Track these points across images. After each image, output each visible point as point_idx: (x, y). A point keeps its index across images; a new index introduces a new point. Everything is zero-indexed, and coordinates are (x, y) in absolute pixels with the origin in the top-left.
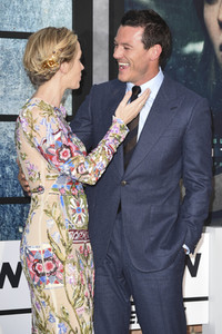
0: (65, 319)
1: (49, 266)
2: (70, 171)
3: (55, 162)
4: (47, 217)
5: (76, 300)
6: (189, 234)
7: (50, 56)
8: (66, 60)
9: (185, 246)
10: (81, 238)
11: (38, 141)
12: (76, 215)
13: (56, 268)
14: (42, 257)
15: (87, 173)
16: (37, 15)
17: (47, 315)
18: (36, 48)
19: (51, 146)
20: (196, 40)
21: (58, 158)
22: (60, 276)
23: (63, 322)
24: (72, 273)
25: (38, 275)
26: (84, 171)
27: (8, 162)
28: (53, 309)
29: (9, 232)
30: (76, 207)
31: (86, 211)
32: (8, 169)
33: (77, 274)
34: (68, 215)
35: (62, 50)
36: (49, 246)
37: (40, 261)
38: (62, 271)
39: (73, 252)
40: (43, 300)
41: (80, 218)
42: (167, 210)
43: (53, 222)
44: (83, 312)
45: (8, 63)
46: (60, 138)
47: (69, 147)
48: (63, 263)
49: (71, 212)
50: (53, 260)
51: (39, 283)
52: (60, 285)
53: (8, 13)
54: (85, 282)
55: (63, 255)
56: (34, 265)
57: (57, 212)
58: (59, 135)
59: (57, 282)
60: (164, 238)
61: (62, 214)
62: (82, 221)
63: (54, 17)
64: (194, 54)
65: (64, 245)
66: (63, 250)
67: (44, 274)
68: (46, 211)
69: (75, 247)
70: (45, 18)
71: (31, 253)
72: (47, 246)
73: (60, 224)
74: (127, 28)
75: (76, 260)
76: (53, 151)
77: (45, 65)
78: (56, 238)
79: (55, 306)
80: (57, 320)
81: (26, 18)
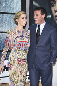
0: (11, 78)
6: (53, 60)
9: (52, 62)
12: (18, 55)
13: (10, 66)
16: (13, 9)
20: (49, 15)
22: (11, 68)
30: (18, 53)
36: (10, 61)
42: (47, 54)
43: (12, 56)
44: (15, 77)
45: (6, 20)
48: (12, 65)
50: (10, 64)
60: (47, 61)
63: (17, 9)
64: (49, 18)
65: (13, 61)
74: (37, 11)
81: (10, 9)
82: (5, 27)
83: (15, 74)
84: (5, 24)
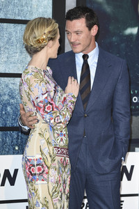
0: (46, 205)
1: (39, 169)
2: (50, 119)
3: (41, 112)
4: (40, 138)
5: (54, 193)
7: (42, 36)
8: (52, 39)
10: (62, 153)
11: (33, 97)
12: (60, 138)
13: (44, 171)
14: (35, 163)
15: (61, 122)
16: (29, 8)
17: (35, 202)
18: (33, 30)
19: (41, 102)
21: (44, 110)
22: (45, 176)
23: (44, 207)
24: (53, 175)
25: (32, 174)
26: (59, 121)
27: (9, 104)
28: (39, 198)
29: (9, 150)
30: (60, 132)
31: (66, 136)
32: (9, 109)
33: (57, 176)
34: (55, 137)
35: (50, 32)
36: (40, 156)
37: (33, 166)
38: (47, 173)
39: (56, 162)
40: (33, 191)
41: (62, 140)
43: (44, 141)
44: (57, 202)
45: (10, 39)
46: (46, 98)
47: (52, 104)
48: (48, 168)
49: (56, 135)
50: (42, 165)
51: (32, 180)
52: (45, 182)
53: (11, 7)
54: (61, 182)
55: (49, 163)
56: (30, 168)
57: (47, 135)
58: (46, 95)
59: (43, 180)
61: (50, 136)
62: (63, 142)
63: (40, 10)
65: (51, 156)
66: (49, 159)
67: (35, 174)
68: (40, 134)
69: (58, 159)
70: (34, 11)
71: (28, 160)
72: (39, 156)
73: (49, 143)
75: (57, 166)
76: (42, 105)
77: (38, 41)
78: (46, 152)
79: (40, 196)
80: (41, 205)
81: (22, 11)
82: (5, 59)
83: (55, 191)
84: (6, 51)
